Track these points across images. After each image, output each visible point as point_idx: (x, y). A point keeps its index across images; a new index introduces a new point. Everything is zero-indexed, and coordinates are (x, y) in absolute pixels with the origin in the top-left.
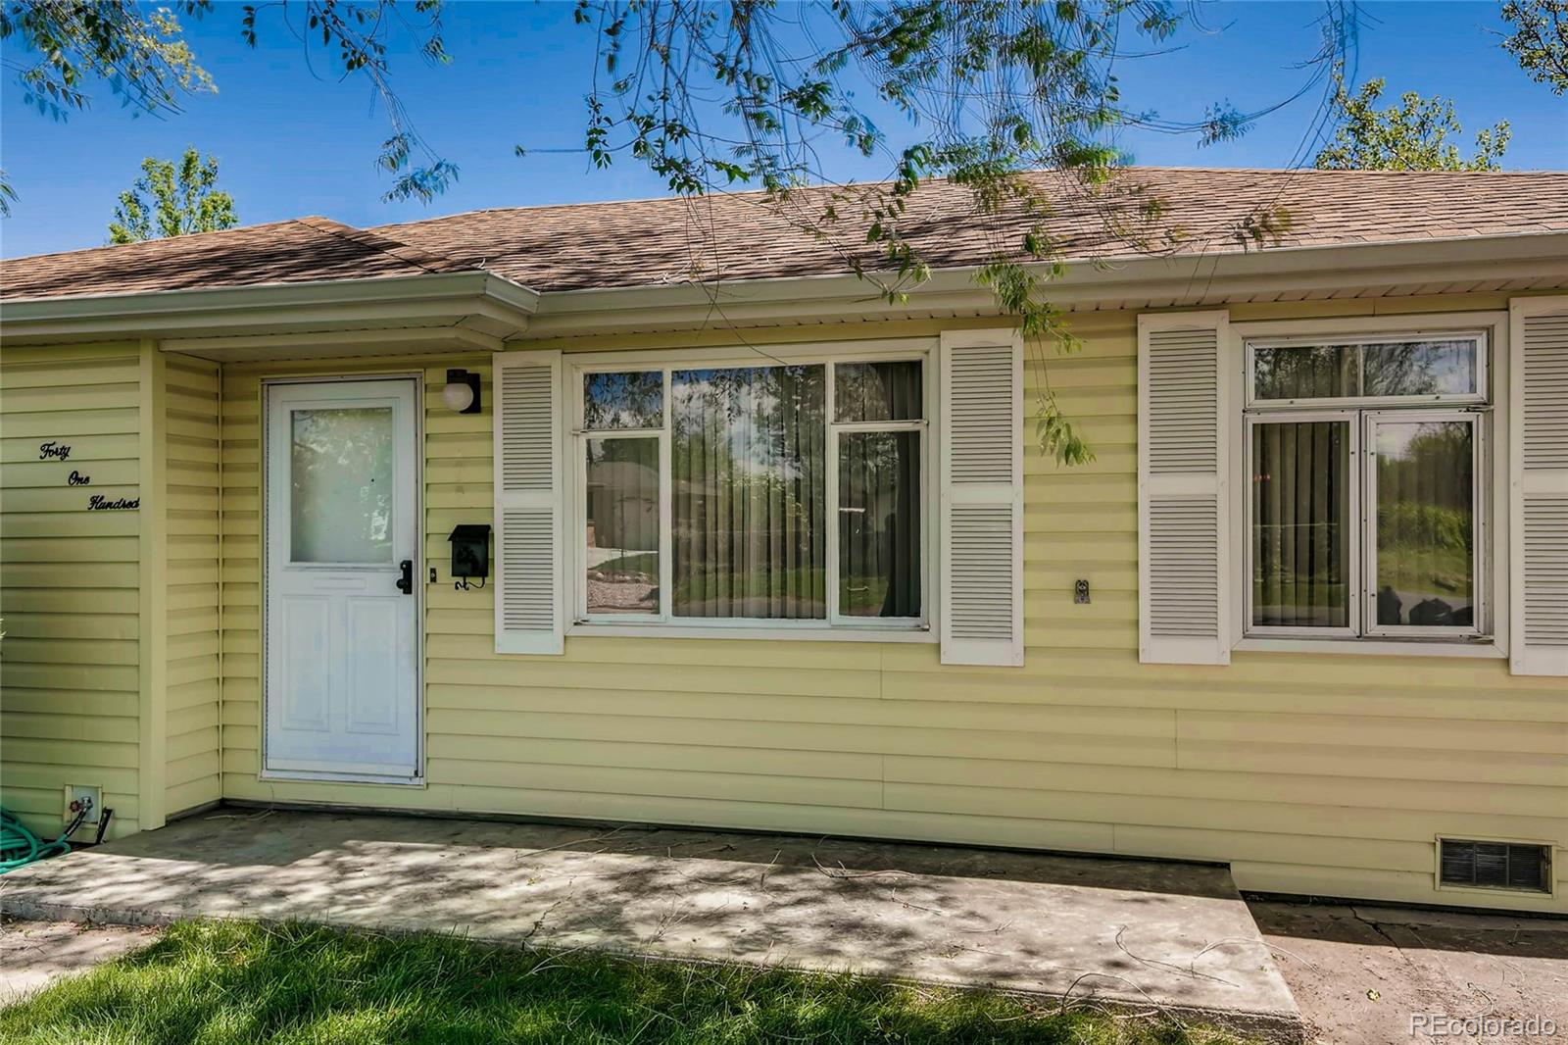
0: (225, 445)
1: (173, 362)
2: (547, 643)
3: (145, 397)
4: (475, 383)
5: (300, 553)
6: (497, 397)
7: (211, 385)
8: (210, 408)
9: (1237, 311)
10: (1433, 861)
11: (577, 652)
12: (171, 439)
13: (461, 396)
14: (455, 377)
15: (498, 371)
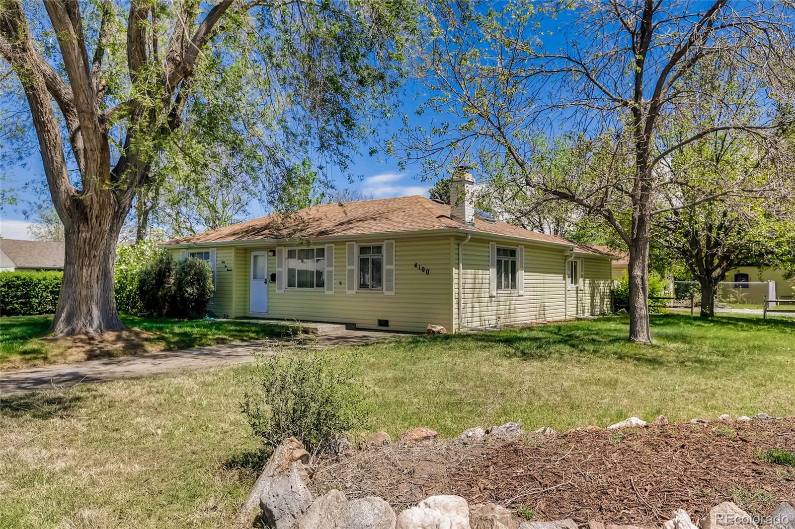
0: (246, 264)
1: (238, 249)
2: (282, 292)
3: (233, 255)
4: (274, 252)
5: (255, 278)
6: (277, 254)
7: (244, 251)
8: (243, 255)
9: (357, 242)
10: (376, 322)
11: (286, 293)
12: (237, 264)
13: (271, 254)
14: (271, 251)
15: (277, 249)
